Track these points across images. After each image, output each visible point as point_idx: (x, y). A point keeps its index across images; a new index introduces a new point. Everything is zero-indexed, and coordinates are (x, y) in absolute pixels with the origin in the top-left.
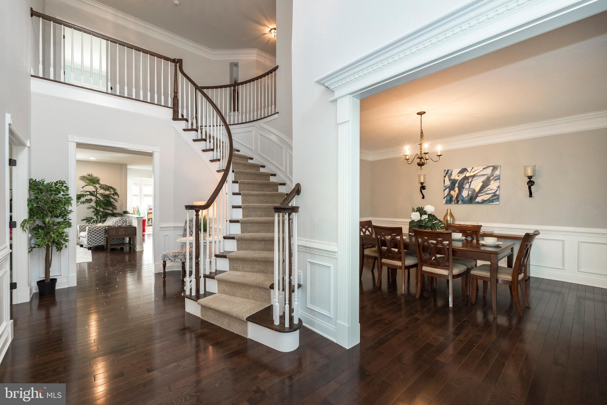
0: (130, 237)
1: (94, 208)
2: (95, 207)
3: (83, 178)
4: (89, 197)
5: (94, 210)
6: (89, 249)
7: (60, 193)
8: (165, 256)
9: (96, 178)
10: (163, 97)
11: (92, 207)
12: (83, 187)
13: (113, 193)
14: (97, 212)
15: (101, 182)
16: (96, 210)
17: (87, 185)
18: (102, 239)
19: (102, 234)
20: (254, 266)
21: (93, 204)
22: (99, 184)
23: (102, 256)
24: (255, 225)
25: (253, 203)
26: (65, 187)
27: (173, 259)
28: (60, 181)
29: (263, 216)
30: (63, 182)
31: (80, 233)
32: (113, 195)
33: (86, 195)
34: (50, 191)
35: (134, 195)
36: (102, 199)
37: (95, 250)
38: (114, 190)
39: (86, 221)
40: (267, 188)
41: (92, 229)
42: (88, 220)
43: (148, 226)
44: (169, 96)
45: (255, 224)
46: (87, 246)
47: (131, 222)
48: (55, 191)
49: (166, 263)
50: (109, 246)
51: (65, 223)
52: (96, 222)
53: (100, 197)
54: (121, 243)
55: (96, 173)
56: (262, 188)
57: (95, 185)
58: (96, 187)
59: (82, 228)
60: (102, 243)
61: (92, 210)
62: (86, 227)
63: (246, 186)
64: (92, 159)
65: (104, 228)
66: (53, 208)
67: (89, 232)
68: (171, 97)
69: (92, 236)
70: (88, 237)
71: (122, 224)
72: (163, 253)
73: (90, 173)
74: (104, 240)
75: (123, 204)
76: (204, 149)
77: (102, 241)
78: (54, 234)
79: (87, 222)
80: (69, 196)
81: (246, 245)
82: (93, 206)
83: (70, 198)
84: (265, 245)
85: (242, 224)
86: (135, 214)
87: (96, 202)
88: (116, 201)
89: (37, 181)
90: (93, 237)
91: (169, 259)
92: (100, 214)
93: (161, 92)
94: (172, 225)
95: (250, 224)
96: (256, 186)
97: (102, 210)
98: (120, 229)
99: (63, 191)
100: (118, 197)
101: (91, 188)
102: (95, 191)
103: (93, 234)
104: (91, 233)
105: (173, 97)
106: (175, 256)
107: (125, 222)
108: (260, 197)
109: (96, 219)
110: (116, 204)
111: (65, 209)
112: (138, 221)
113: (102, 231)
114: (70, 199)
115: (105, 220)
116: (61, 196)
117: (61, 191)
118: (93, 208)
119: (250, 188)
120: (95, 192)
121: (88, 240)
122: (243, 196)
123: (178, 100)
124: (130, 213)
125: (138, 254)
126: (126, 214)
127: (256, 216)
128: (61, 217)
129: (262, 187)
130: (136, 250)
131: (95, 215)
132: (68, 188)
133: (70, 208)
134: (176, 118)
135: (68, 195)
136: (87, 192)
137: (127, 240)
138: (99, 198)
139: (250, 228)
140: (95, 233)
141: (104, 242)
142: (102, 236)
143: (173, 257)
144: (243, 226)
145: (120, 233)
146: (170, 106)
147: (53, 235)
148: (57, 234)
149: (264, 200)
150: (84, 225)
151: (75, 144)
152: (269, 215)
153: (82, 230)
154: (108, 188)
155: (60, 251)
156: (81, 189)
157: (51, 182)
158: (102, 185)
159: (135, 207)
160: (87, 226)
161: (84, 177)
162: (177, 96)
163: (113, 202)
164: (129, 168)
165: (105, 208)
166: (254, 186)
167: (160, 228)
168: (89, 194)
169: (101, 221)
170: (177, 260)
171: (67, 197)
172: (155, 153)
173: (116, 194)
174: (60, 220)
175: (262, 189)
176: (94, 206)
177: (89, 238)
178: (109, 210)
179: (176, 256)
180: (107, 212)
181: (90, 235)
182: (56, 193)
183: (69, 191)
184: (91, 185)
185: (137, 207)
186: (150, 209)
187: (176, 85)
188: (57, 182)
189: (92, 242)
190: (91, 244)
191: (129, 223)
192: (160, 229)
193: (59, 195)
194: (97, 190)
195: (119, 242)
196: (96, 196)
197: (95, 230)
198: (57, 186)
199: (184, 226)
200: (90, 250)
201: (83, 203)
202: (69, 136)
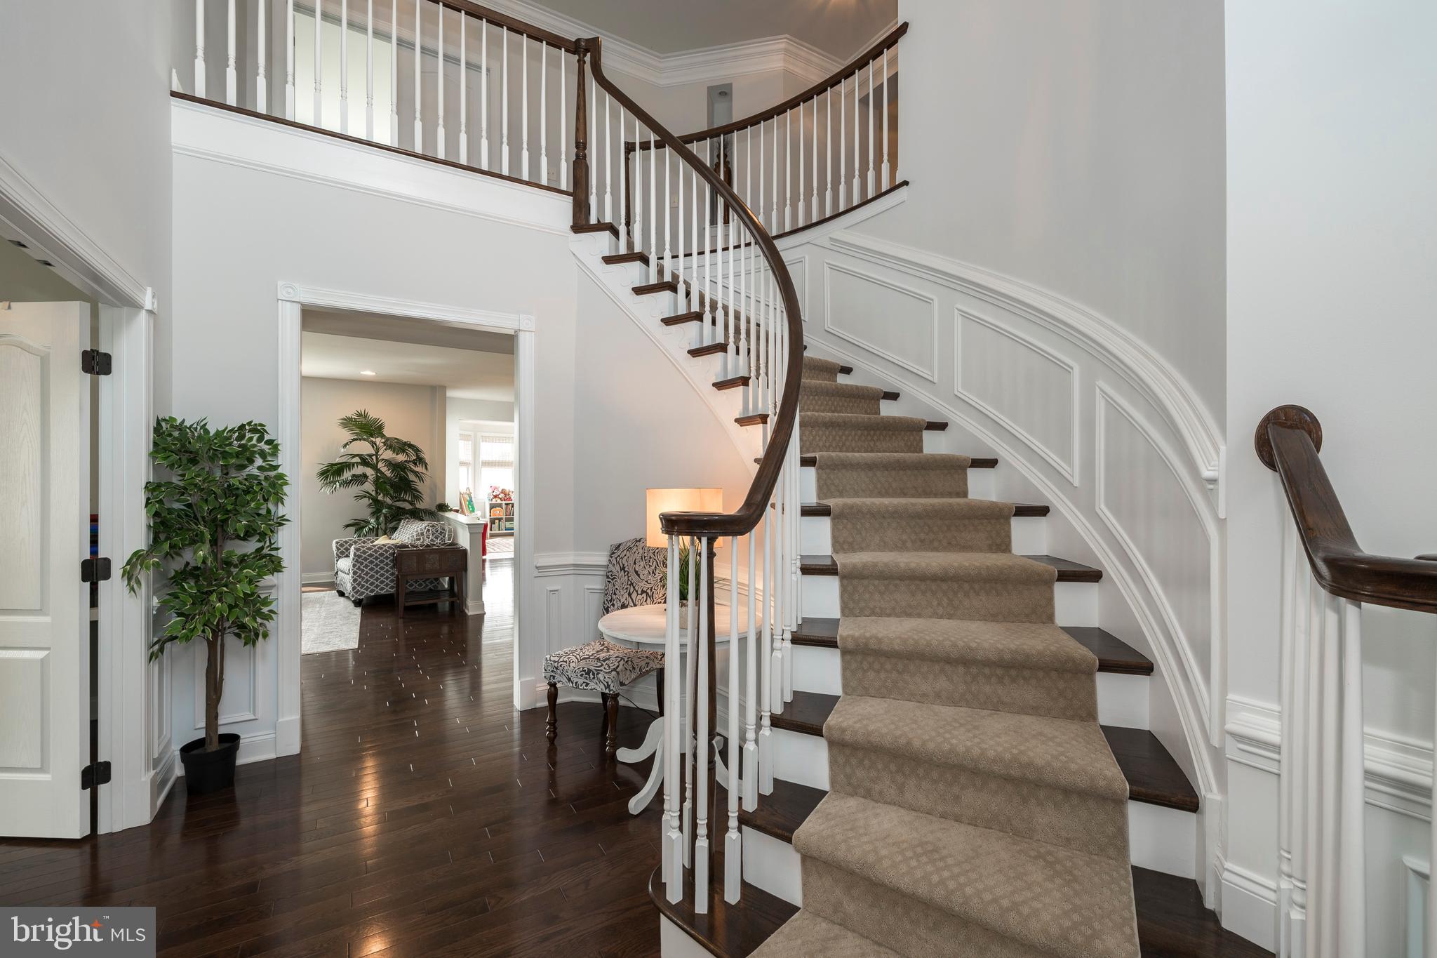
0: (452, 576)
1: (370, 496)
2: (374, 493)
3: (347, 423)
4: (359, 470)
5: (371, 501)
6: (358, 603)
7: (251, 461)
8: (557, 668)
9: (376, 420)
10: (544, 160)
11: (367, 495)
12: (345, 446)
13: (415, 458)
14: (377, 506)
15: (388, 432)
16: (375, 501)
17: (354, 440)
18: (387, 578)
19: (387, 565)
20: (956, 790)
21: (369, 487)
22: (383, 436)
23: (385, 622)
24: (896, 586)
25: (856, 495)
26: (270, 442)
27: (580, 681)
28: (249, 423)
29: (909, 544)
30: (259, 428)
31: (337, 561)
32: (415, 463)
33: (353, 465)
34: (224, 458)
35: (462, 464)
36: (388, 474)
37: (371, 606)
38: (417, 450)
39: (353, 529)
40: (888, 438)
41: (364, 552)
42: (358, 526)
43: (493, 536)
44: (563, 157)
45: (898, 582)
46: (353, 596)
47: (455, 537)
48: (237, 455)
49: (556, 689)
50: (402, 599)
51: (258, 560)
52: (376, 532)
53: (384, 469)
54: (430, 589)
55: (377, 409)
56: (872, 440)
57: (374, 439)
58: (376, 445)
59: (342, 549)
60: (388, 589)
61: (366, 501)
62: (351, 545)
63: (821, 433)
64: (368, 373)
65: (391, 551)
66: (228, 512)
67: (357, 561)
68: (566, 161)
69: (363, 571)
70: (355, 573)
71: (432, 540)
72: (548, 657)
73: (361, 409)
74: (392, 581)
75: (436, 486)
76: (667, 315)
77: (387, 585)
78: (220, 600)
79: (357, 531)
80: (280, 470)
81: (883, 675)
82: (368, 493)
83: (281, 477)
84: (969, 679)
85: (845, 582)
86: (463, 513)
87: (376, 482)
88: (421, 479)
89: (187, 424)
90: (367, 574)
91: (569, 680)
92: (384, 511)
93: (541, 146)
94: (570, 558)
95: (876, 582)
96: (853, 433)
97: (388, 500)
98: (427, 556)
99: (263, 455)
100: (426, 468)
101: (364, 448)
102: (374, 453)
103: (366, 566)
104: (362, 563)
105: (574, 158)
106: (588, 673)
107: (441, 533)
108: (879, 473)
109: (375, 526)
110: (420, 486)
111: (269, 511)
112: (470, 533)
113: (387, 558)
114: (280, 482)
115: (396, 526)
116: (256, 472)
117: (257, 456)
118: (368, 497)
119: (834, 439)
120: (374, 457)
121: (355, 581)
122: (820, 471)
123: (587, 168)
124: (451, 510)
125: (471, 624)
126: (444, 511)
127: (884, 547)
128: (257, 537)
129: (869, 438)
130: (466, 611)
131: (373, 514)
132: (277, 445)
133: (281, 511)
134: (584, 223)
135: (276, 467)
136: (355, 456)
137: (445, 582)
138: (382, 473)
139: (877, 596)
140: (371, 562)
141: (392, 588)
142: (387, 571)
143: (582, 675)
144: (850, 588)
145: (428, 566)
146: (564, 187)
147: (220, 604)
148: (230, 600)
149: (894, 485)
150: (347, 539)
151: (297, 309)
152: (932, 542)
153: (342, 553)
154: (402, 446)
155: (254, 644)
156: (342, 450)
157: (227, 428)
158: (388, 439)
159: (463, 490)
160: (355, 542)
161: (350, 419)
162: (585, 156)
163: (412, 481)
164: (450, 398)
165: (396, 498)
166: (847, 433)
167: (537, 568)
168: (359, 461)
169: (386, 529)
170: (592, 685)
171: (273, 473)
172: (522, 336)
173: (420, 460)
174: (251, 546)
175: (872, 444)
176: (371, 492)
177: (355, 577)
178: (405, 500)
179: (589, 671)
180: (400, 508)
181: (359, 568)
182: (239, 462)
183: (280, 455)
184: (364, 439)
185: (468, 492)
186: (495, 497)
187: (581, 121)
188: (242, 427)
189: (363, 586)
190: (362, 590)
191: (449, 539)
192: (536, 573)
193: (248, 469)
194: (377, 453)
195: (427, 585)
196: (375, 467)
197: (371, 555)
198: (243, 442)
199: (605, 564)
200: (360, 606)
201: (346, 483)
202: (280, 283)
